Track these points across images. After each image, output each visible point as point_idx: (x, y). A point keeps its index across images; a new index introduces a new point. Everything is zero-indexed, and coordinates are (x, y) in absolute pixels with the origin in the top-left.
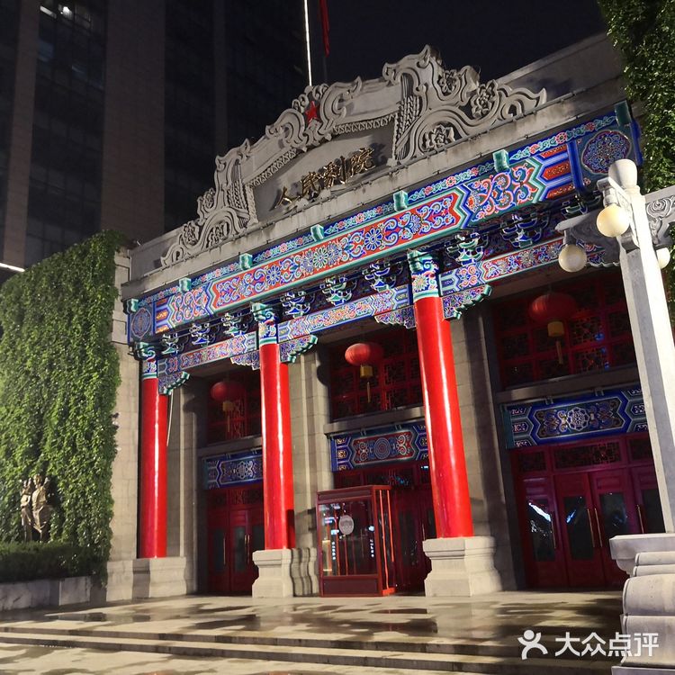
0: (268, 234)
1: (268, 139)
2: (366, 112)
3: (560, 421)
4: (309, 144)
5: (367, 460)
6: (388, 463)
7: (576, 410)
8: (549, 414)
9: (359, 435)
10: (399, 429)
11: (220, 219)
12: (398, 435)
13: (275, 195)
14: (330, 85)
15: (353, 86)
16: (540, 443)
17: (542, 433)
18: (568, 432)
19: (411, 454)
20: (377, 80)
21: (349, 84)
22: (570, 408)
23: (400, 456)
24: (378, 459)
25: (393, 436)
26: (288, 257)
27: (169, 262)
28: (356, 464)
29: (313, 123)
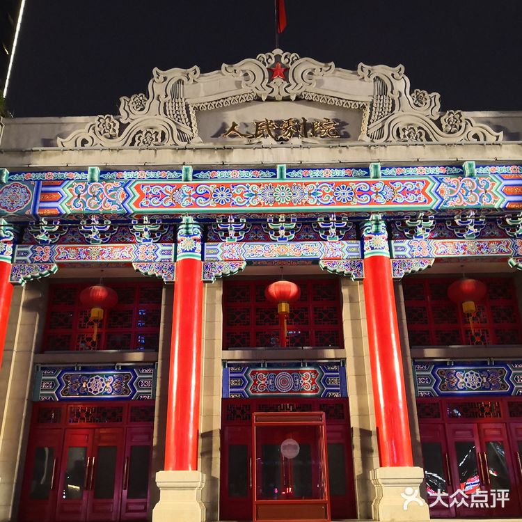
0: (223, 156)
1: (223, 75)
2: (337, 92)
3: (459, 380)
4: (272, 95)
5: (266, 391)
6: (288, 396)
7: (472, 373)
8: (449, 373)
9: (259, 365)
10: (304, 366)
11: (151, 125)
12: (302, 372)
13: (220, 125)
14: (301, 57)
15: (326, 66)
16: (440, 395)
17: (443, 387)
18: (464, 389)
19: (316, 390)
20: (351, 72)
21: (323, 64)
22: (467, 370)
23: (303, 391)
24: (278, 391)
25: (298, 372)
26: (244, 184)
27: (70, 145)
28: (251, 393)
29: (278, 80)
